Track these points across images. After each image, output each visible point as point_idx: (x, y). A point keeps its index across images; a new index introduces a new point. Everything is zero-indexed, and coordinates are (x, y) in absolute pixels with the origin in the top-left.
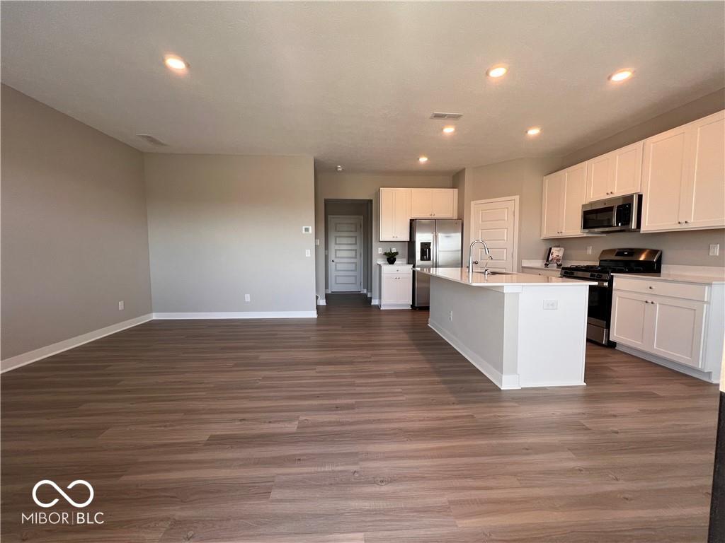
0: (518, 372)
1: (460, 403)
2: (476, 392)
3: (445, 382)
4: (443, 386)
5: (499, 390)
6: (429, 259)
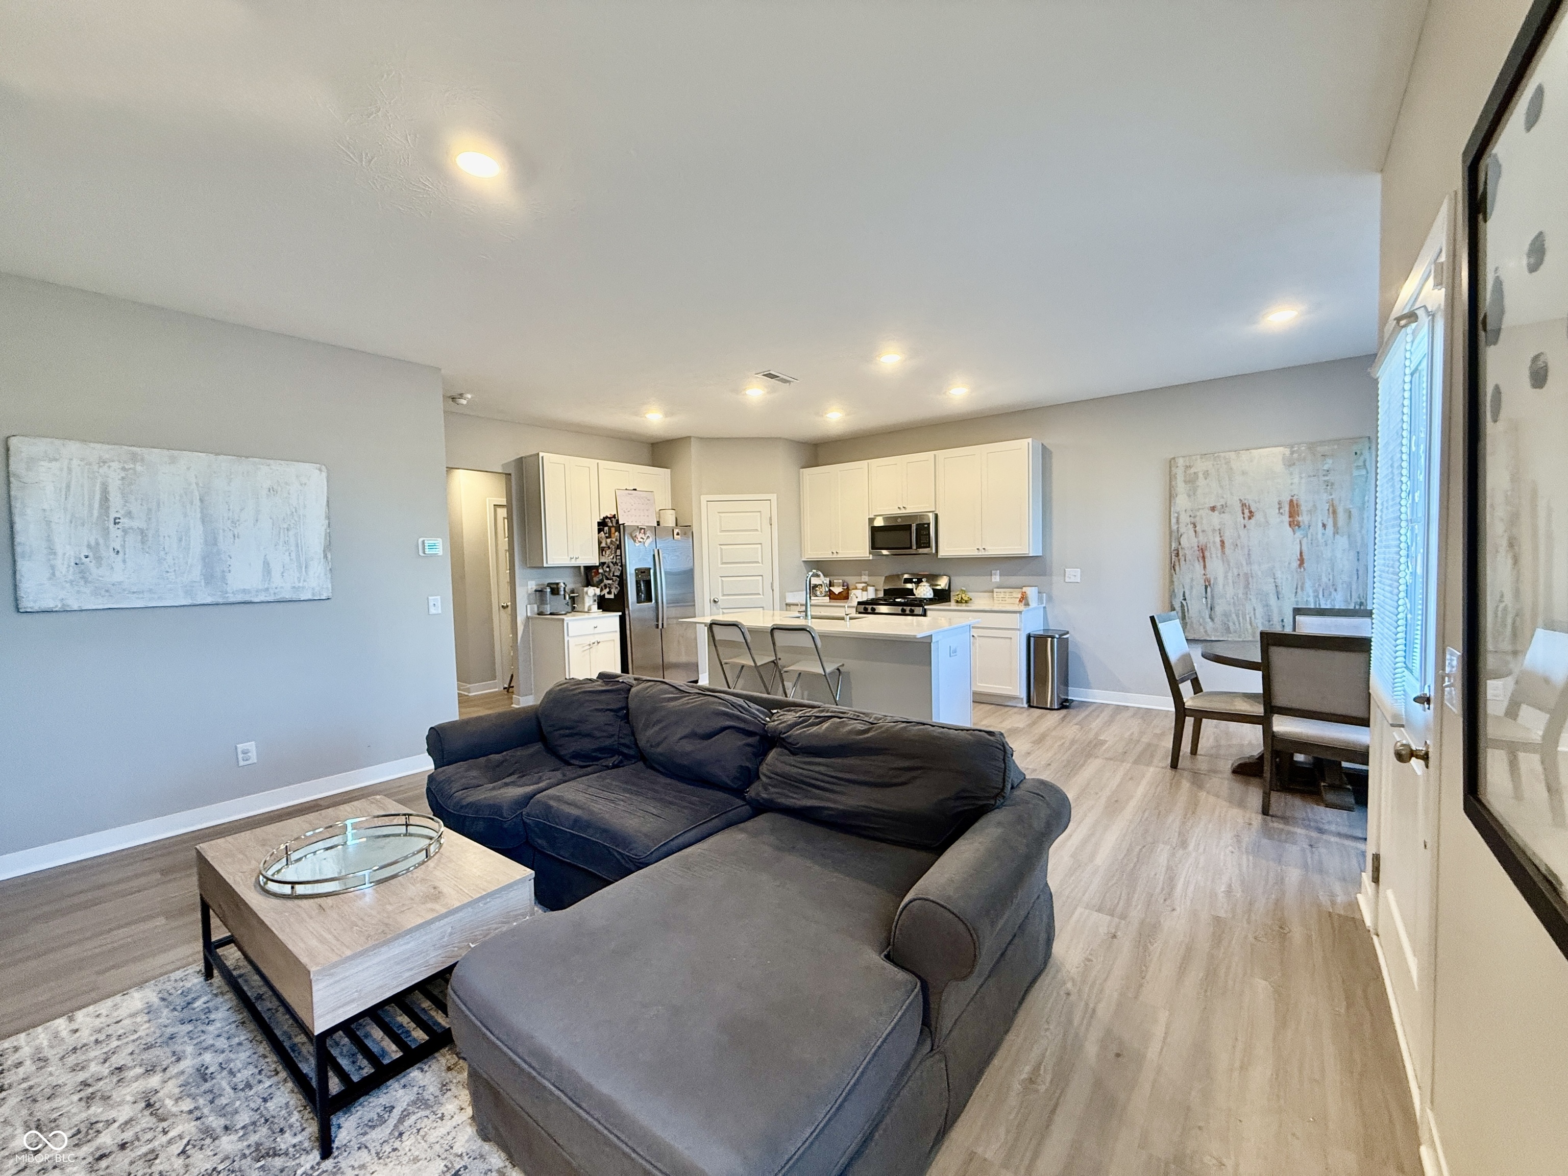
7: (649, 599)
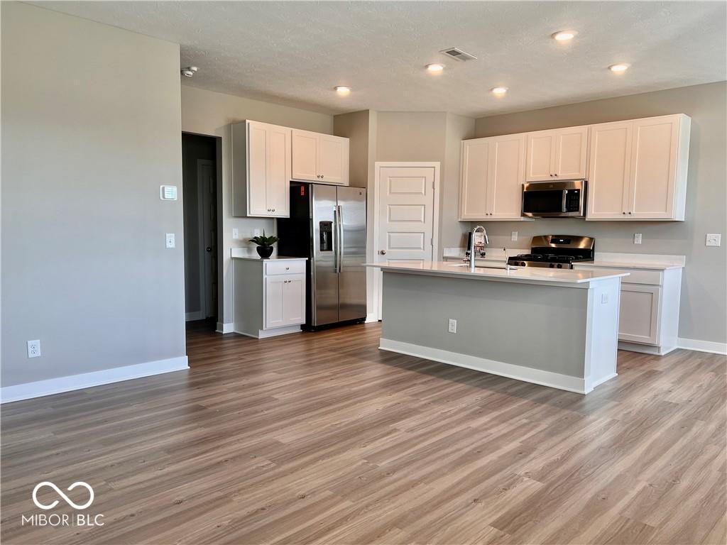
5: (584, 395)
7: (330, 248)
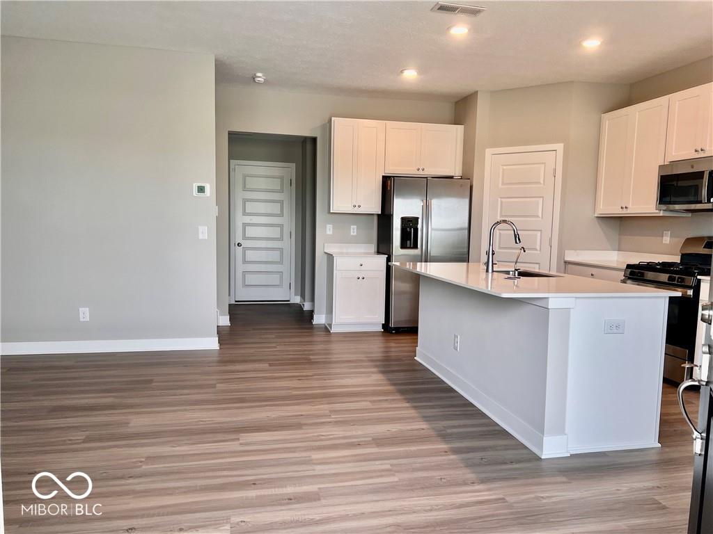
0: (566, 431)
1: (482, 481)
2: (505, 463)
3: (456, 451)
4: (453, 457)
5: (539, 459)
6: (415, 246)
